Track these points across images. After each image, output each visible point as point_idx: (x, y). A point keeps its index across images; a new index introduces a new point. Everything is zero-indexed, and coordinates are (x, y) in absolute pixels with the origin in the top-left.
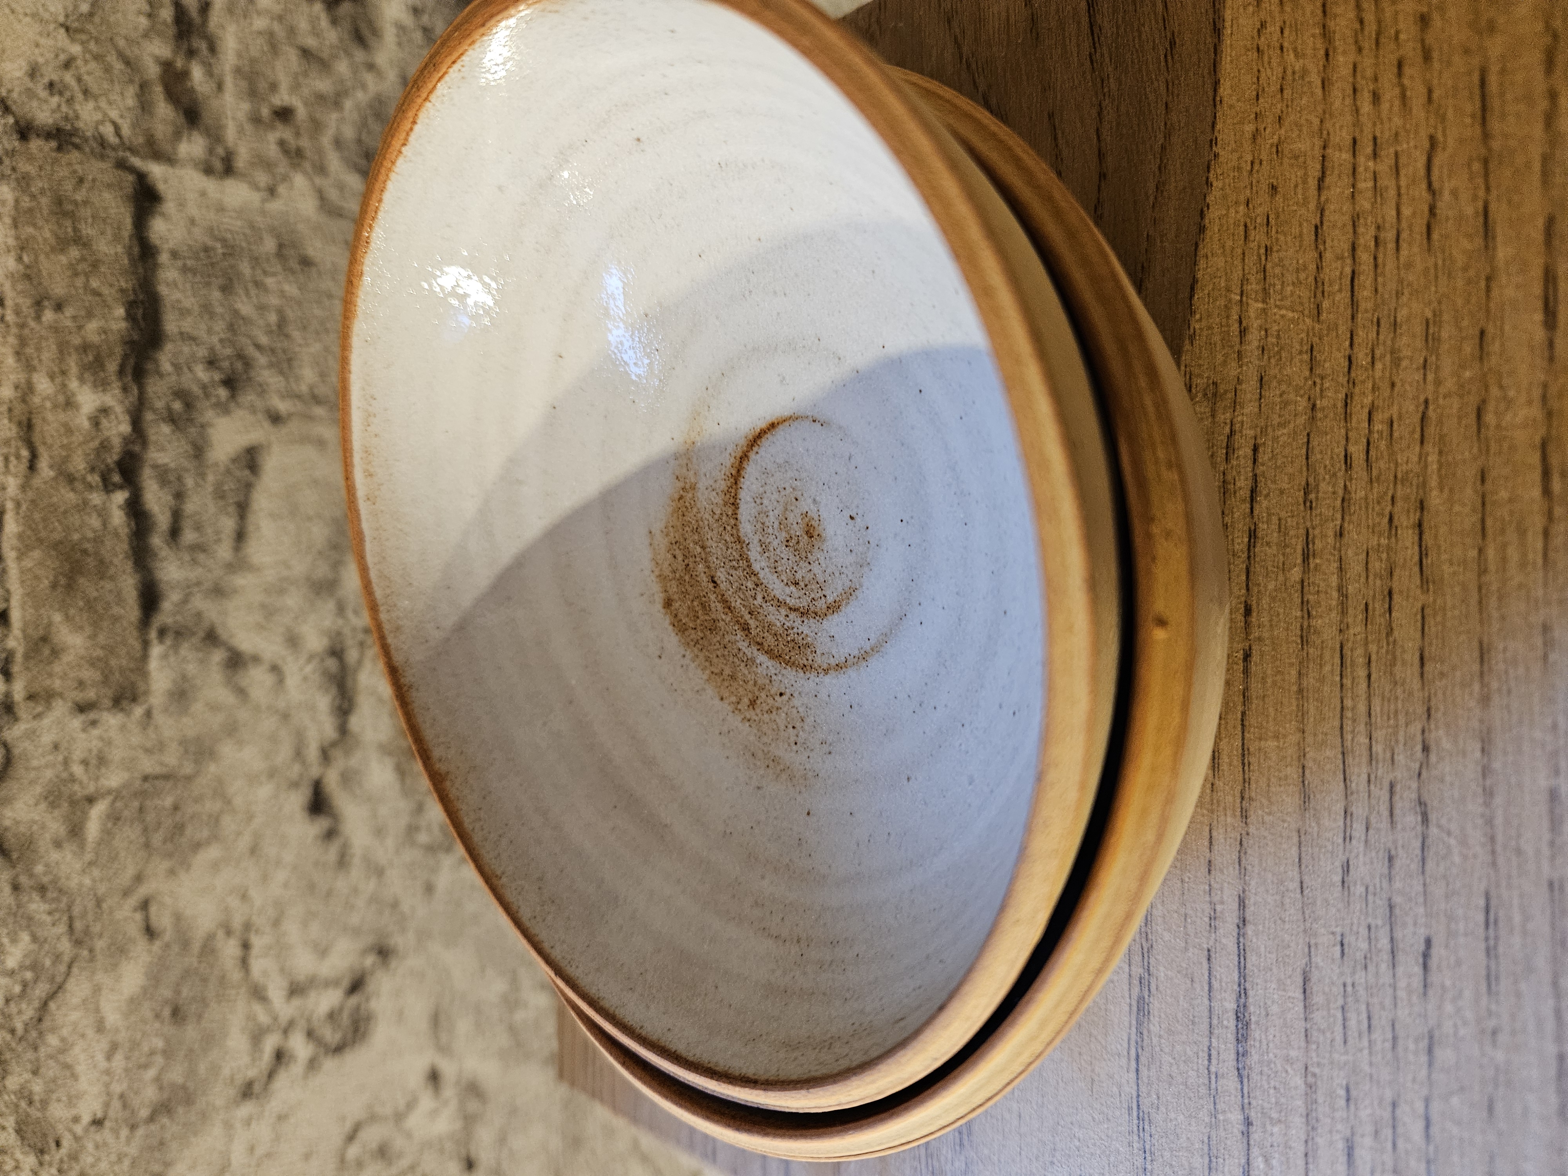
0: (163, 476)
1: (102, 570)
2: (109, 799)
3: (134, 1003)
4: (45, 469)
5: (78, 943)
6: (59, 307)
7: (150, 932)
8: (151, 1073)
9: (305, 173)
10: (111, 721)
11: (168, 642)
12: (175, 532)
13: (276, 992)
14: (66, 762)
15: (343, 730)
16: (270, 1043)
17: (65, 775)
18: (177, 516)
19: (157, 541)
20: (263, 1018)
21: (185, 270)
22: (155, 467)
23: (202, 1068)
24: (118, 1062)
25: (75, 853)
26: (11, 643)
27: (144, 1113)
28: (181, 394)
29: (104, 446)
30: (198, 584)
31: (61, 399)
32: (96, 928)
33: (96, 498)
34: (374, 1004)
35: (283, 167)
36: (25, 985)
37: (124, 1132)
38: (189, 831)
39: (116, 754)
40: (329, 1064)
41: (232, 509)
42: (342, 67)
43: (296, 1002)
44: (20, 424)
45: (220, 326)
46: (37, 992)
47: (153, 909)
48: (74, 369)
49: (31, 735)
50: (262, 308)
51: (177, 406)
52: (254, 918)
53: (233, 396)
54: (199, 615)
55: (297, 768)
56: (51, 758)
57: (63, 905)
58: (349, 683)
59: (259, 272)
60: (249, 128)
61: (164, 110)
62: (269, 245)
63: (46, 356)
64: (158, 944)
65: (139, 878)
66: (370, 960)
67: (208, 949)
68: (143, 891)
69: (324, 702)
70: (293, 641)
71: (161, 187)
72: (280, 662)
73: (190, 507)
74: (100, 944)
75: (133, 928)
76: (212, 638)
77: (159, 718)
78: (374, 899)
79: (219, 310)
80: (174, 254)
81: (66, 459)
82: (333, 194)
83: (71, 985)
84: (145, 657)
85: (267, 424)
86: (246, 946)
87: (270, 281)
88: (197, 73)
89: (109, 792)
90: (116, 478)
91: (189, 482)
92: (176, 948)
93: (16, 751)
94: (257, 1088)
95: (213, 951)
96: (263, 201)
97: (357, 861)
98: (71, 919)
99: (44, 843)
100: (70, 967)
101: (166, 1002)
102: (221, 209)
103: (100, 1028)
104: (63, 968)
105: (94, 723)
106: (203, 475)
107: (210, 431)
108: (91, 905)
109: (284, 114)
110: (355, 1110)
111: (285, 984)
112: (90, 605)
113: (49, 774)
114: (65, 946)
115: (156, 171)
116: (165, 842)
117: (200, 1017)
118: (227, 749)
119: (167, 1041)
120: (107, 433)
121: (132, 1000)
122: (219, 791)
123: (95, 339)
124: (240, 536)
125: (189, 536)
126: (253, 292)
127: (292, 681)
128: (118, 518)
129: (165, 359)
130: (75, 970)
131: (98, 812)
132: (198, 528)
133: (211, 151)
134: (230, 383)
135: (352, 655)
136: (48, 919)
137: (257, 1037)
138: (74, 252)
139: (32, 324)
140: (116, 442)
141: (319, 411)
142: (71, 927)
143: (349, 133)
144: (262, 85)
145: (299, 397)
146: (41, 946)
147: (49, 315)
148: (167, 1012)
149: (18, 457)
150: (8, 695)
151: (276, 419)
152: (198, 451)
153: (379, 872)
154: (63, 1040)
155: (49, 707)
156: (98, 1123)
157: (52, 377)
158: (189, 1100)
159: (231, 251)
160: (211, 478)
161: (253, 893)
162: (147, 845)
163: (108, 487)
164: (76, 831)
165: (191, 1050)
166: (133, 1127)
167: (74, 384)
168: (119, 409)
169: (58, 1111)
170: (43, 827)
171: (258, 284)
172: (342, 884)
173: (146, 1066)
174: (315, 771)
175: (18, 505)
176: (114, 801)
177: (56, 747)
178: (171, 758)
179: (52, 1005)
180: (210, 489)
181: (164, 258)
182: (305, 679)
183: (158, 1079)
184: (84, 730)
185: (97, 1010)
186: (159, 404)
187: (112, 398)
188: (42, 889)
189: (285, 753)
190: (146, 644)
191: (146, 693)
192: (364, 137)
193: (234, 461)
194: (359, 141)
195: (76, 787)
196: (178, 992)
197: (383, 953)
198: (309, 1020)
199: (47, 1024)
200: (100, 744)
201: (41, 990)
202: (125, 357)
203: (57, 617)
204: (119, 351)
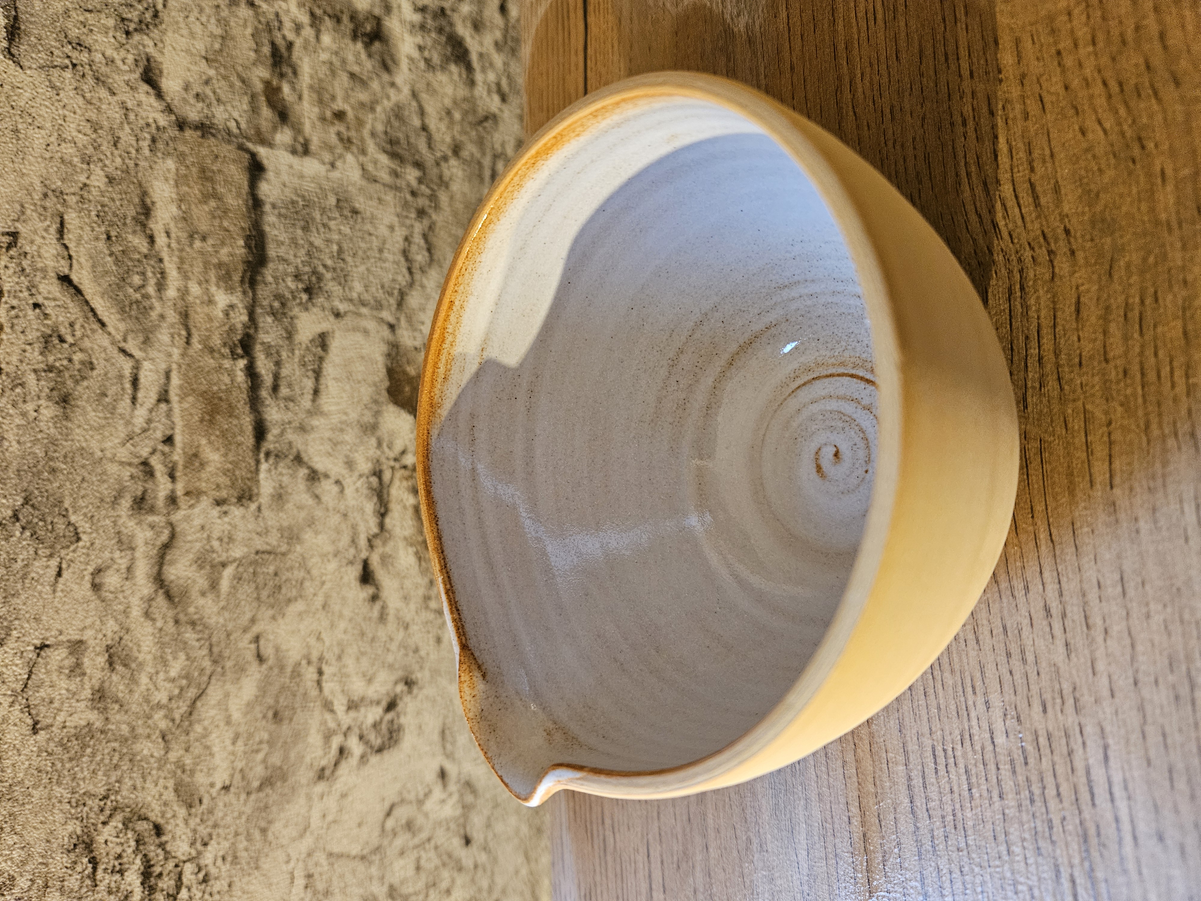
0: (268, 350)
1: (231, 412)
2: (235, 564)
3: (250, 707)
4: (196, 345)
5: (215, 662)
6: (204, 239)
7: (260, 658)
8: (260, 756)
9: (353, 153)
10: (236, 512)
11: (271, 460)
12: (275, 388)
13: (340, 706)
14: (209, 538)
15: (382, 526)
16: (336, 742)
17: (208, 547)
18: (276, 377)
19: (264, 393)
20: (332, 725)
21: (280, 215)
22: (263, 343)
23: (292, 755)
24: (240, 747)
25: (213, 601)
26: (176, 458)
27: (256, 784)
28: (278, 297)
29: (232, 329)
30: (290, 423)
31: (206, 298)
32: (226, 653)
33: (227, 363)
34: (403, 720)
35: (339, 150)
36: (182, 689)
37: (243, 796)
38: (284, 591)
39: (239, 536)
40: (374, 759)
41: (310, 374)
42: (375, 85)
43: (352, 714)
44: (180, 313)
45: (302, 252)
46: (189, 694)
47: (262, 642)
48: (213, 279)
49: (187, 519)
50: (328, 241)
51: (276, 304)
52: (325, 654)
53: (310, 299)
54: (290, 443)
55: (352, 551)
56: (198, 535)
57: (206, 636)
58: (385, 496)
59: (325, 217)
60: (318, 123)
61: (266, 112)
62: (332, 200)
63: (196, 270)
64: (265, 666)
65: (253, 621)
66: (400, 688)
67: (296, 674)
68: (256, 629)
69: (370, 507)
70: (350, 464)
71: (265, 162)
72: (341, 479)
73: (284, 372)
74: (229, 664)
75: (250, 655)
76: (298, 459)
77: (266, 512)
78: (403, 646)
79: (301, 242)
80: (274, 206)
81: (208, 338)
82: (370, 167)
83: (210, 690)
84: (257, 471)
85: (332, 318)
86: (320, 673)
87: (332, 224)
88: (286, 89)
89: (235, 560)
90: (240, 351)
91: (284, 355)
92: (276, 671)
93: (178, 529)
94: (327, 773)
95: (299, 675)
96: (328, 171)
97: (391, 618)
98: (211, 646)
99: (194, 593)
100: (210, 678)
101: (270, 708)
102: (302, 177)
103: (228, 722)
104: (205, 678)
105: (225, 513)
106: (293, 351)
107: (296, 321)
108: (223, 636)
109: (340, 115)
110: (391, 795)
111: (345, 702)
112: (224, 434)
113: (198, 546)
114: (207, 663)
115: (262, 151)
116: (269, 597)
117: (291, 720)
118: (308, 536)
119: (270, 734)
120: (233, 321)
121: (248, 704)
122: (303, 564)
123: (225, 259)
124: (316, 392)
125: (284, 391)
126: (322, 230)
127: (349, 491)
128: (241, 377)
129: (268, 274)
130: (213, 681)
131: (228, 572)
132: (290, 386)
133: (295, 140)
134: (308, 290)
135: (387, 475)
136: (197, 644)
137: (327, 737)
138: (213, 203)
139: (188, 249)
140: (239, 326)
141: (364, 310)
142: (210, 650)
143: (380, 128)
144: (326, 97)
145: (351, 300)
146: (193, 662)
147: (198, 244)
148: (270, 714)
149: (179, 335)
150: (173, 491)
151: (337, 315)
152: (290, 335)
153: (407, 627)
154: (205, 729)
155: (198, 501)
156: (226, 788)
157: (200, 284)
158: (284, 778)
159: (308, 204)
160: (297, 352)
161: (323, 635)
162: (258, 599)
163: (234, 356)
164: (214, 585)
165: (285, 743)
166: (249, 794)
167: (213, 289)
168: (240, 305)
169: (201, 779)
170: (194, 581)
171: (324, 225)
172: (382, 633)
173: (257, 751)
174: (364, 555)
175: (180, 366)
176: (238, 567)
177: (203, 528)
178: (273, 539)
179: (199, 704)
180: (296, 360)
181: (267, 208)
182: (357, 490)
183: (264, 761)
184: (219, 518)
185: (227, 710)
186: (265, 303)
187: (237, 298)
188: (193, 624)
189: (345, 540)
190: (258, 462)
191: (258, 494)
192: (389, 130)
193: (312, 341)
194: (386, 133)
195: (215, 555)
196: (277, 702)
197: (409, 683)
198: (360, 728)
199: (194, 717)
200: (229, 528)
201: (192, 693)
202: (245, 271)
203: (204, 441)
204: (241, 267)
